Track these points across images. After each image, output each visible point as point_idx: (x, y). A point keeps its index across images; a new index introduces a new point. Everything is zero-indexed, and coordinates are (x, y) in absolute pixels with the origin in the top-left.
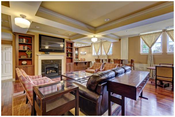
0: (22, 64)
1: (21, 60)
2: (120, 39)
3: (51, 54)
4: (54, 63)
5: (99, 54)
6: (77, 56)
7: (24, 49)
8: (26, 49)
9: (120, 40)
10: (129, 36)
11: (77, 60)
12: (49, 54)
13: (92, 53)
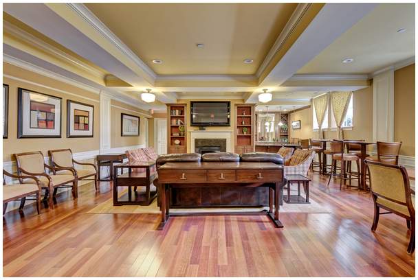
0: (175, 144)
1: (173, 139)
2: (372, 79)
3: (209, 129)
4: (212, 145)
5: (325, 125)
6: (287, 133)
7: (177, 124)
8: (179, 124)
9: (370, 81)
10: (395, 64)
11: (286, 141)
12: (204, 129)
13: (311, 124)
